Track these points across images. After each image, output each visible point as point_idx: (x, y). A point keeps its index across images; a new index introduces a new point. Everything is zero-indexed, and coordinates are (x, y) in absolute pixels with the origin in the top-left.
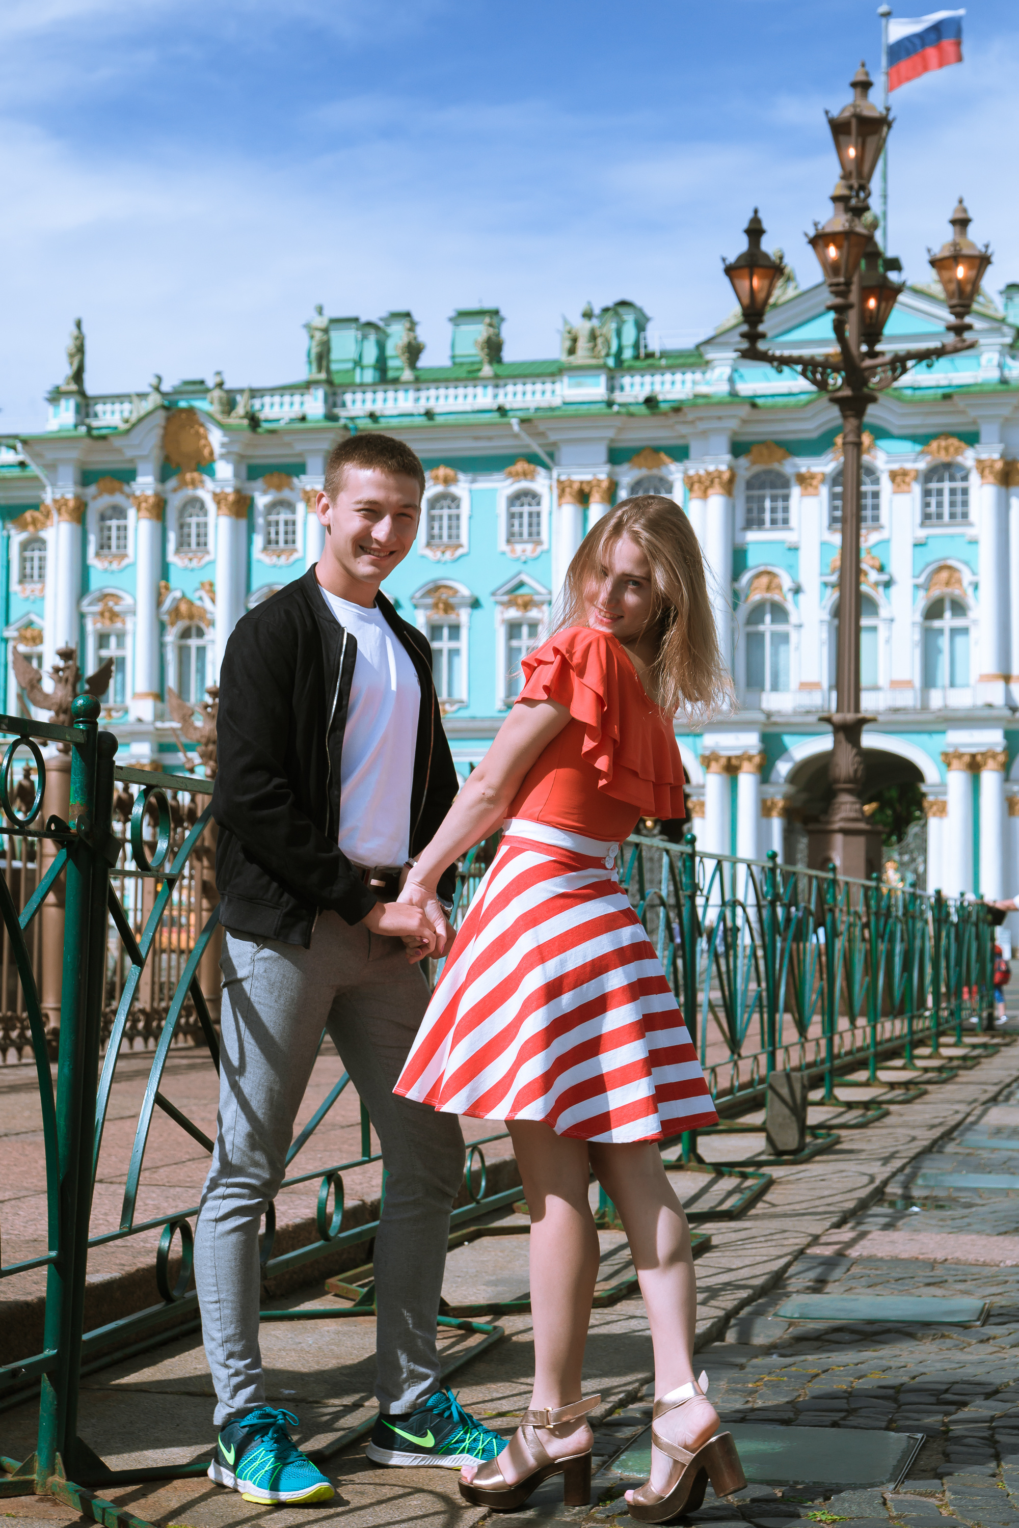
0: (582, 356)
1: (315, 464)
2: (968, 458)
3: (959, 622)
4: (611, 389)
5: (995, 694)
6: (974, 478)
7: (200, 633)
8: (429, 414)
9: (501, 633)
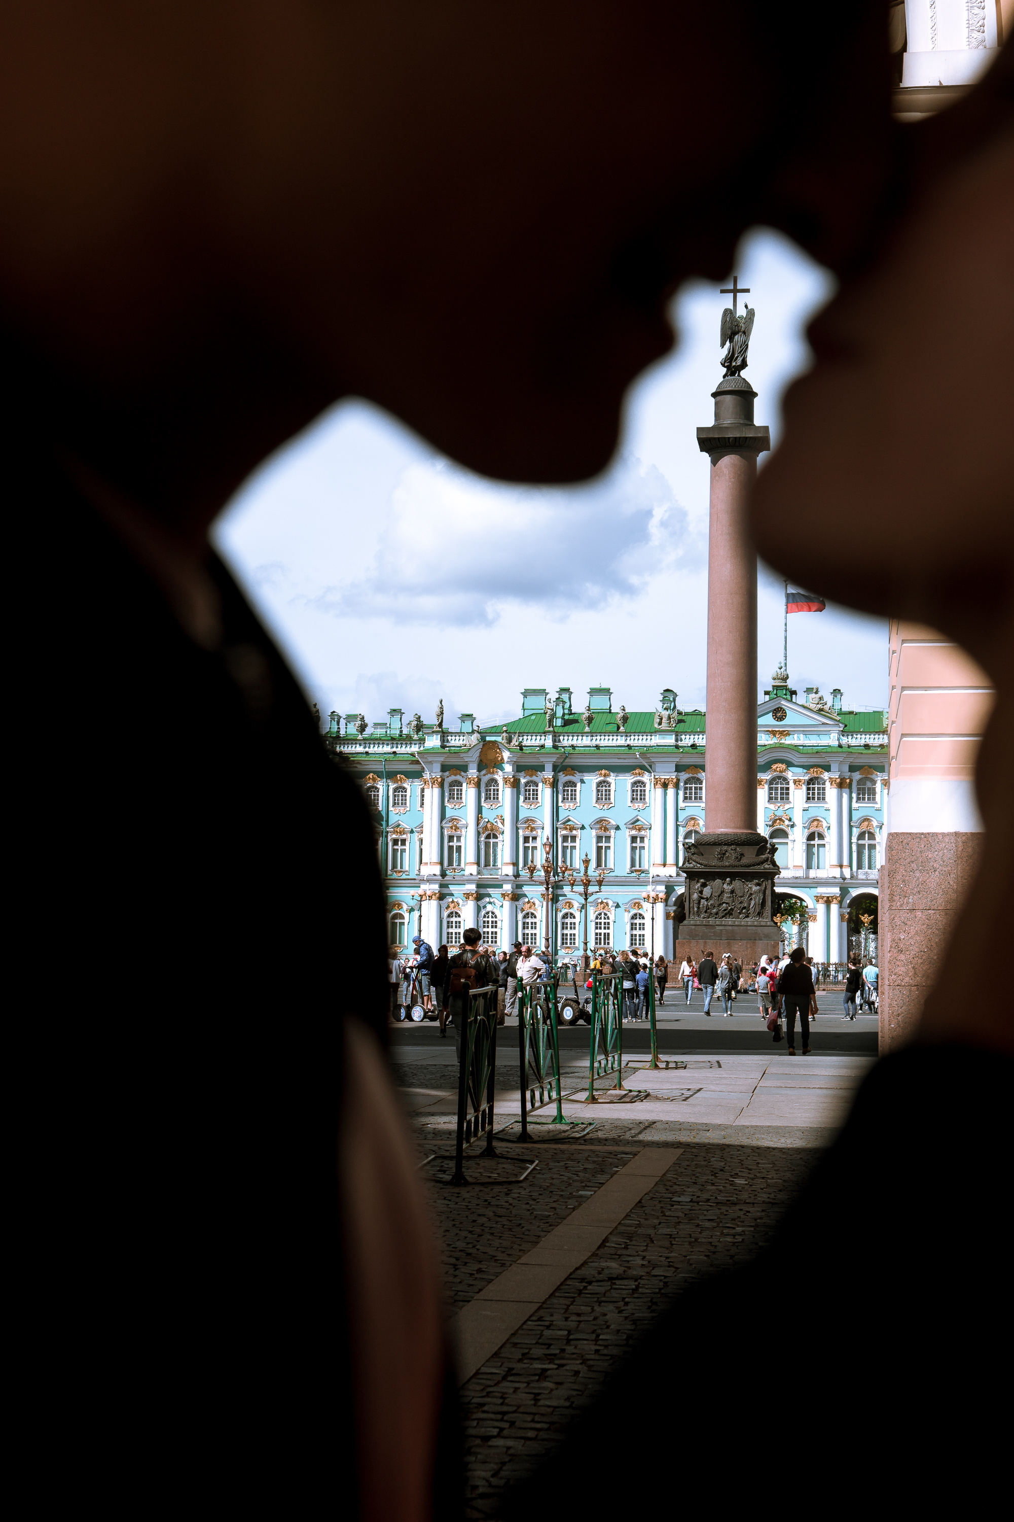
0: (664, 726)
1: (549, 767)
2: (826, 776)
3: (821, 842)
4: (677, 740)
5: (836, 873)
6: (828, 784)
7: (495, 837)
8: (597, 747)
9: (629, 840)
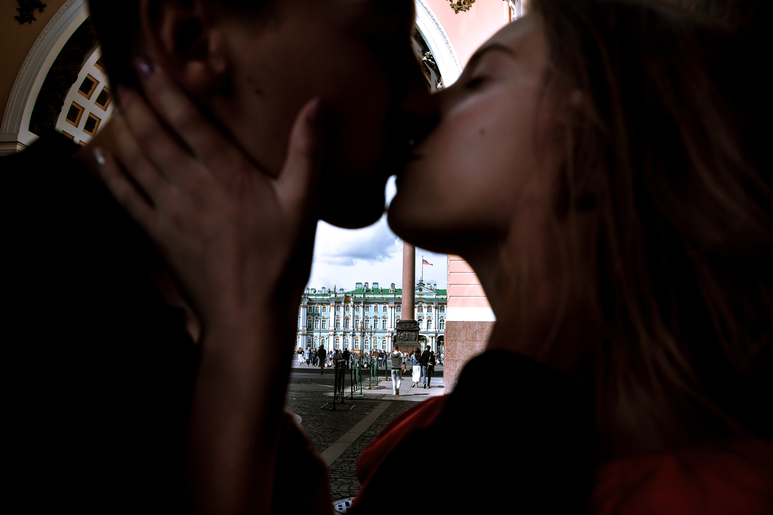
0: (392, 292)
1: (362, 302)
2: (432, 306)
3: (431, 322)
4: (395, 296)
5: (435, 330)
6: (433, 308)
7: (348, 320)
8: (375, 298)
9: (382, 321)
